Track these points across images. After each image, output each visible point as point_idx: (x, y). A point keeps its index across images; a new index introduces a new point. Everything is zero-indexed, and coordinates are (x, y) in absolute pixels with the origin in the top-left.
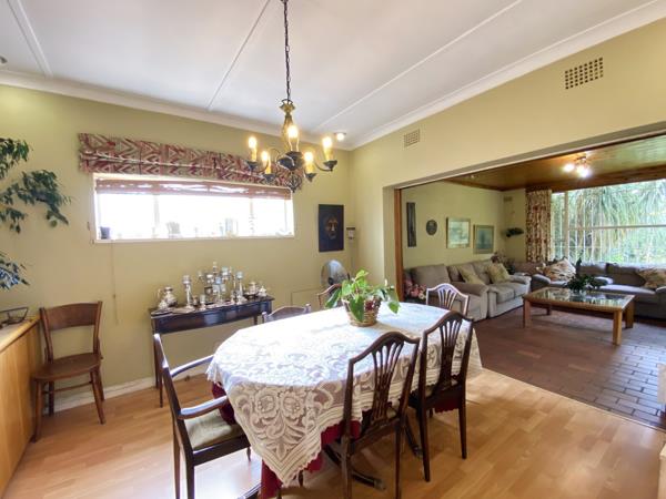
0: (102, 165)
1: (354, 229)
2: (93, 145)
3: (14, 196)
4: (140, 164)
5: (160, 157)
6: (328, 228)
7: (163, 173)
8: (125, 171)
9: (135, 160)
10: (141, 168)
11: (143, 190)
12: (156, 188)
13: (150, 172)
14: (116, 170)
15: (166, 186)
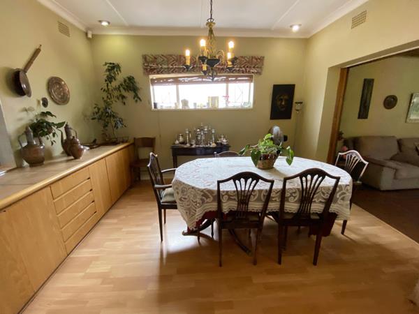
0: (152, 71)
1: (301, 103)
2: (148, 60)
3: (121, 89)
4: (168, 68)
5: (177, 63)
6: (279, 103)
7: (179, 72)
8: (162, 73)
9: (166, 66)
10: (169, 71)
11: (170, 82)
12: (176, 81)
13: (173, 72)
14: (158, 73)
15: (181, 79)
